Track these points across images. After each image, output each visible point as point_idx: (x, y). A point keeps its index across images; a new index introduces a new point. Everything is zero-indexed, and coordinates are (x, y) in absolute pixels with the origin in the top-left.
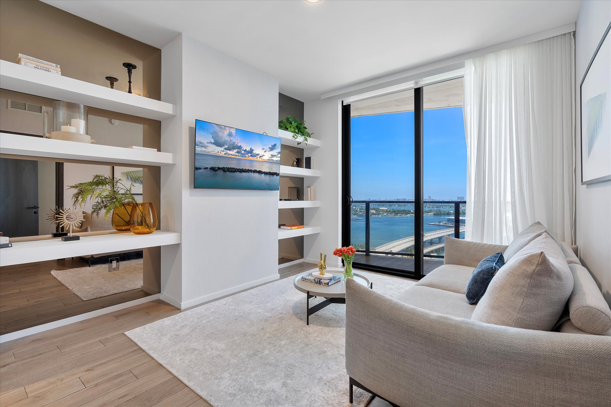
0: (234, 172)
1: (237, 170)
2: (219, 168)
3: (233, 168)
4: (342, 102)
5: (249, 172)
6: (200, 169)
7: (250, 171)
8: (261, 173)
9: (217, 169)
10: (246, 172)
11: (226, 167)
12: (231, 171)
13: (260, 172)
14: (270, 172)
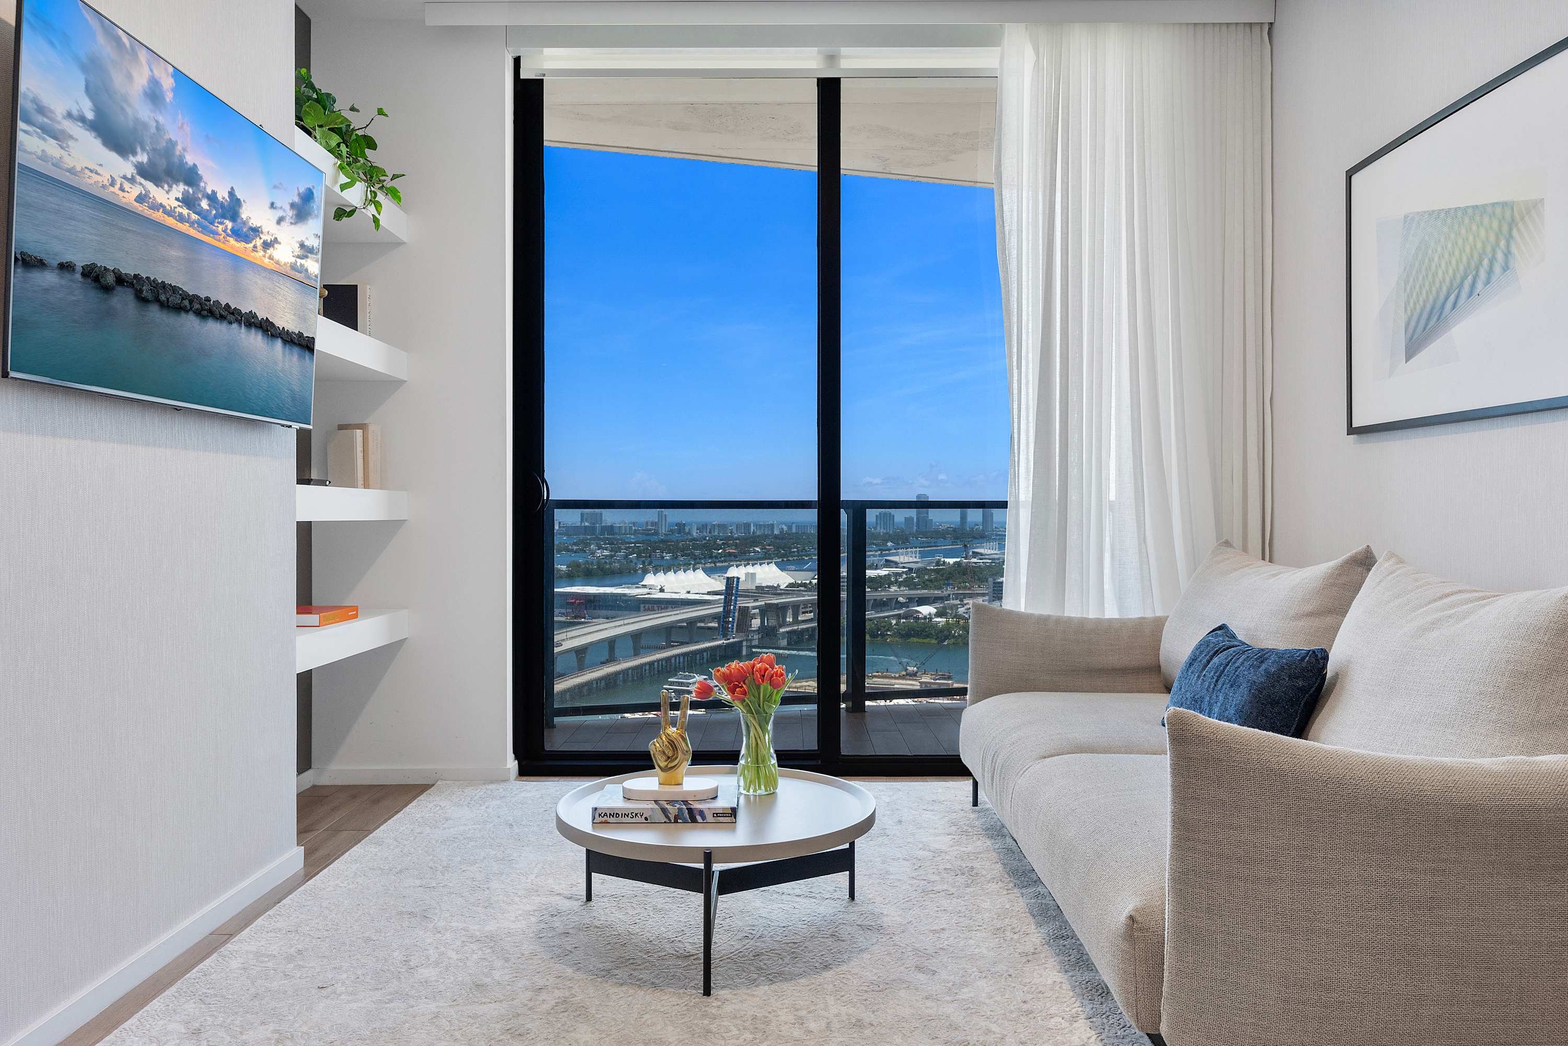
0: (179, 309)
1: (186, 303)
2: (121, 280)
3: (175, 289)
4: (517, 61)
5: (231, 323)
6: (40, 264)
7: (233, 314)
8: (272, 335)
9: (110, 279)
10: (222, 318)
11: (148, 278)
12: (165, 306)
13: (267, 328)
14: (300, 335)
